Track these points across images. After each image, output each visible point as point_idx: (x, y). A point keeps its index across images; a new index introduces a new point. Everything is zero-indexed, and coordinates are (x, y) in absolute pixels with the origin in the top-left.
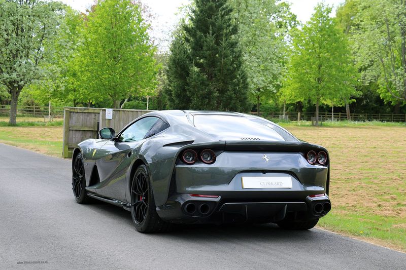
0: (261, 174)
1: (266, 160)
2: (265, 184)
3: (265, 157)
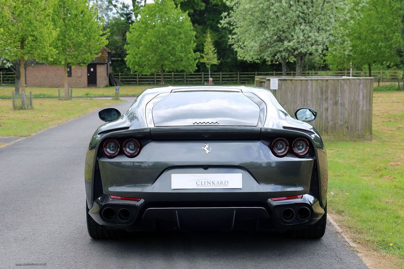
0: (202, 170)
1: (207, 151)
2: (203, 183)
3: (205, 149)
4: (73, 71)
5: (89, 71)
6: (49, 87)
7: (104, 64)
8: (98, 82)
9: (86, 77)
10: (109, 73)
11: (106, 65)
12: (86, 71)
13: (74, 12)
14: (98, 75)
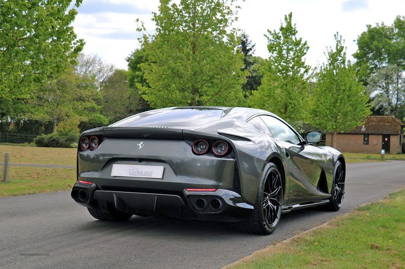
2: (134, 173)
4: (370, 140)
5: (384, 140)
6: (350, 152)
7: (397, 135)
8: (391, 150)
9: (381, 145)
10: (402, 142)
11: (399, 136)
12: (381, 140)
13: (343, 88)
14: (391, 144)
